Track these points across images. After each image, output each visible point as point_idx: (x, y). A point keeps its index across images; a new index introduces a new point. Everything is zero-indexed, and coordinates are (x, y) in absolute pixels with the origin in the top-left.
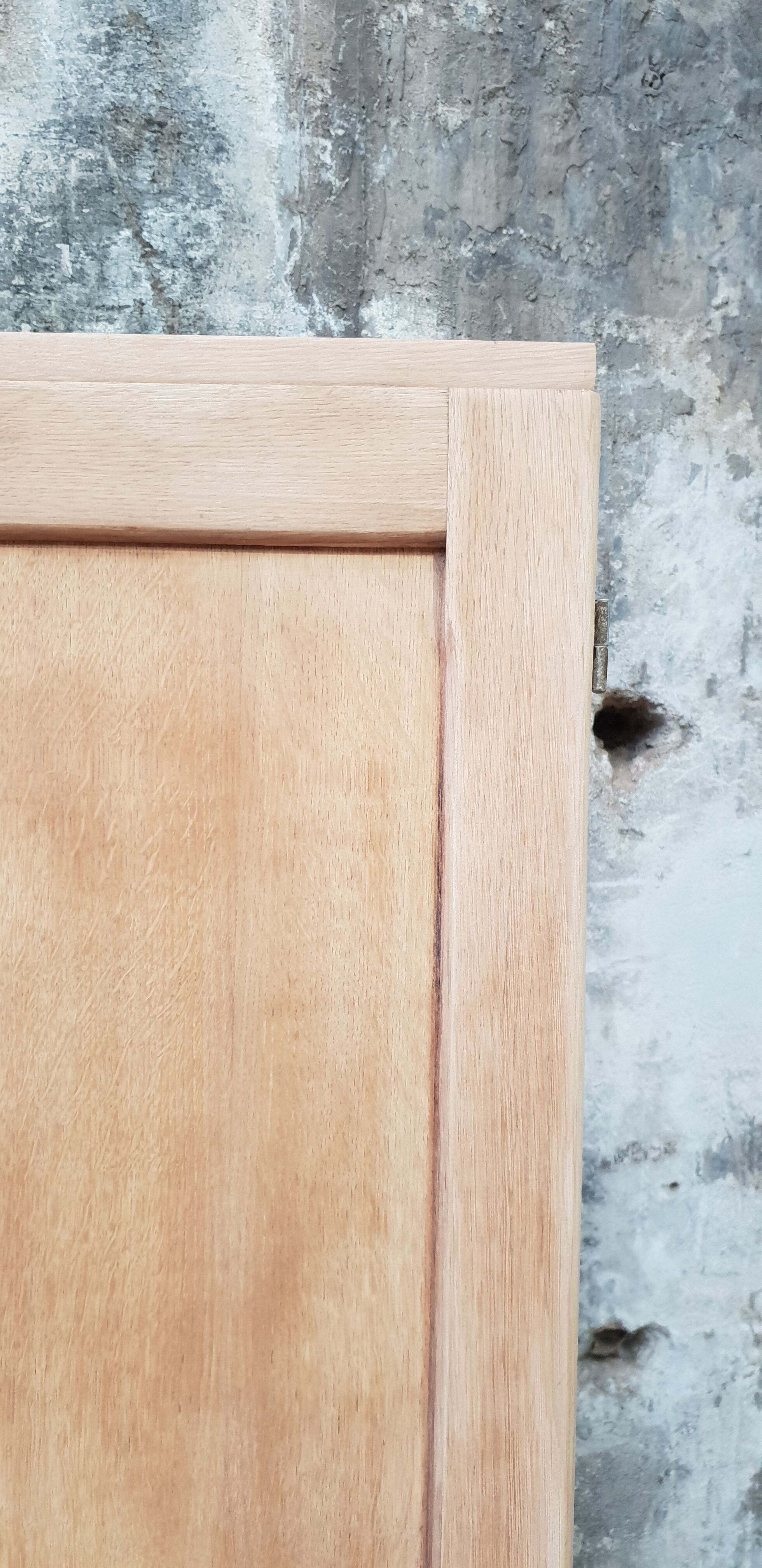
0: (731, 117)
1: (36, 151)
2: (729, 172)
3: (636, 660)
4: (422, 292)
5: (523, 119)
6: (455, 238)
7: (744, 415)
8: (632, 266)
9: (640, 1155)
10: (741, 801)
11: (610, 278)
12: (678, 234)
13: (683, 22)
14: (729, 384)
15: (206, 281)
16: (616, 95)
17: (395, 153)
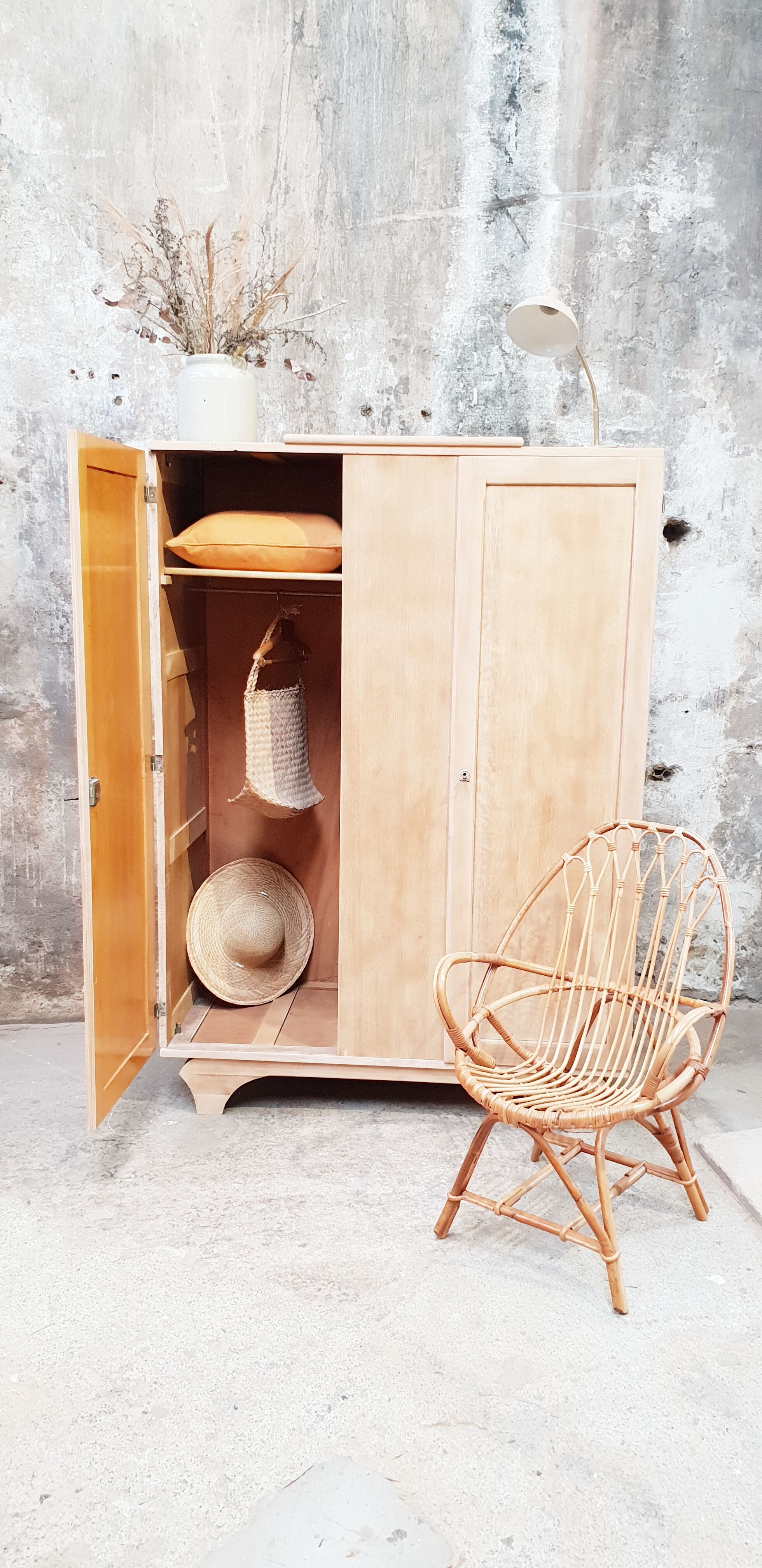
0: (725, 288)
1: (466, 318)
2: (724, 309)
3: (680, 505)
4: (602, 364)
5: (643, 294)
6: (616, 342)
7: (726, 407)
8: (683, 349)
9: (674, 699)
10: (720, 561)
11: (675, 354)
12: (702, 336)
13: (707, 252)
14: (721, 395)
15: (524, 363)
16: (679, 282)
17: (594, 310)
